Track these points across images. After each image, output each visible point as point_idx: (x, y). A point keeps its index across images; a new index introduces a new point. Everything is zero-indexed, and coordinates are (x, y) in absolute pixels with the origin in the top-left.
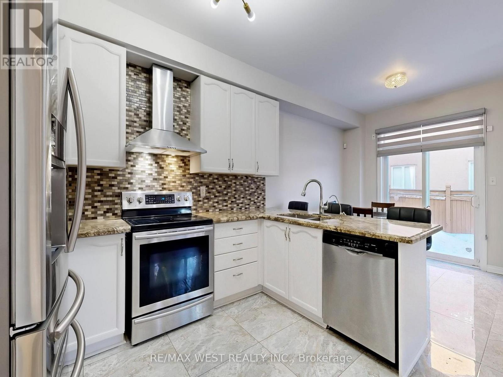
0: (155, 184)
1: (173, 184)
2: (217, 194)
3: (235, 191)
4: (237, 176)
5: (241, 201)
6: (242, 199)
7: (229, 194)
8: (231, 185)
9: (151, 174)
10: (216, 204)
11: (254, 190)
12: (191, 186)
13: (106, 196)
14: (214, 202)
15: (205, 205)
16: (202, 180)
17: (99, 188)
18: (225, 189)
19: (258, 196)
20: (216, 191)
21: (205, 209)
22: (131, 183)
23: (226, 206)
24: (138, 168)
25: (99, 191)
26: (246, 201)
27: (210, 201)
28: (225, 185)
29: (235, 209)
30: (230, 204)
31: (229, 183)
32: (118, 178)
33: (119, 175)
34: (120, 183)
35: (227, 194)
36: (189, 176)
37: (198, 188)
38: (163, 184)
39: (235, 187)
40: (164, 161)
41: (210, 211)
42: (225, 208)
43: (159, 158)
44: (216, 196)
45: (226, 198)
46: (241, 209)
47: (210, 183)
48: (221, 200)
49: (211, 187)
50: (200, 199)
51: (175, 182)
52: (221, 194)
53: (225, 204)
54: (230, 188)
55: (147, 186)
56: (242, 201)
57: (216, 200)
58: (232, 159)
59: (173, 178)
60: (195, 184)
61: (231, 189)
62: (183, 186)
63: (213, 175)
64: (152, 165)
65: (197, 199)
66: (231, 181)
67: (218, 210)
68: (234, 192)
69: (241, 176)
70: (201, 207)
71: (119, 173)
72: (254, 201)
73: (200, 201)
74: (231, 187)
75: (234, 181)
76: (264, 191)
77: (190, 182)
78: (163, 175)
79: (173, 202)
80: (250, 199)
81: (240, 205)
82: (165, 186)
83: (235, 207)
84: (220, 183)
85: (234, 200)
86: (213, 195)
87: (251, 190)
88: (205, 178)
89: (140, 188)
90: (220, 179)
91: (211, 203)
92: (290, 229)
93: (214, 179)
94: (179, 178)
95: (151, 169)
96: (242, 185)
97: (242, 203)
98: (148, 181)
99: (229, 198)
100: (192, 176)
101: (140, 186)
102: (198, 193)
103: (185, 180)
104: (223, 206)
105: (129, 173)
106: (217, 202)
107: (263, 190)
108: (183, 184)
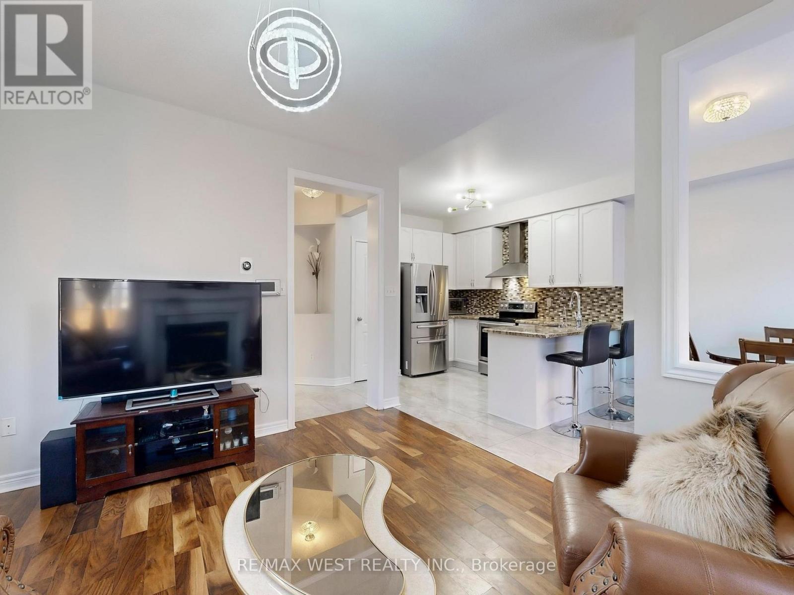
0: (518, 297)
1: (528, 297)
2: (561, 305)
5: (587, 313)
9: (516, 291)
10: (560, 313)
11: (605, 302)
12: (540, 298)
13: (497, 304)
14: (558, 312)
15: (551, 313)
16: (548, 293)
17: (494, 299)
19: (611, 308)
20: (561, 302)
21: (551, 316)
22: (506, 297)
24: (510, 287)
25: (494, 301)
26: (594, 313)
27: (555, 310)
28: (570, 296)
32: (502, 294)
33: (501, 292)
34: (502, 297)
36: (538, 290)
37: (545, 300)
38: (523, 297)
40: (523, 281)
42: (569, 317)
43: (520, 280)
44: (560, 307)
47: (555, 295)
49: (555, 298)
50: (547, 308)
51: (529, 295)
52: (565, 305)
53: (569, 314)
55: (514, 298)
57: (561, 310)
59: (528, 292)
60: (543, 297)
62: (534, 298)
63: (557, 288)
64: (516, 285)
65: (545, 308)
67: (563, 319)
70: (547, 315)
71: (502, 291)
72: (606, 313)
73: (547, 310)
76: (621, 303)
77: (539, 295)
78: (523, 291)
79: (522, 308)
81: (587, 316)
82: (523, 298)
84: (565, 295)
86: (558, 306)
87: (601, 302)
88: (551, 292)
89: (511, 300)
90: (564, 291)
91: (556, 312)
93: (558, 291)
94: (532, 292)
95: (516, 288)
96: (588, 296)
98: (515, 296)
100: (541, 290)
101: (511, 298)
102: (545, 303)
103: (536, 293)
104: (567, 316)
105: (506, 291)
107: (619, 302)
108: (535, 297)
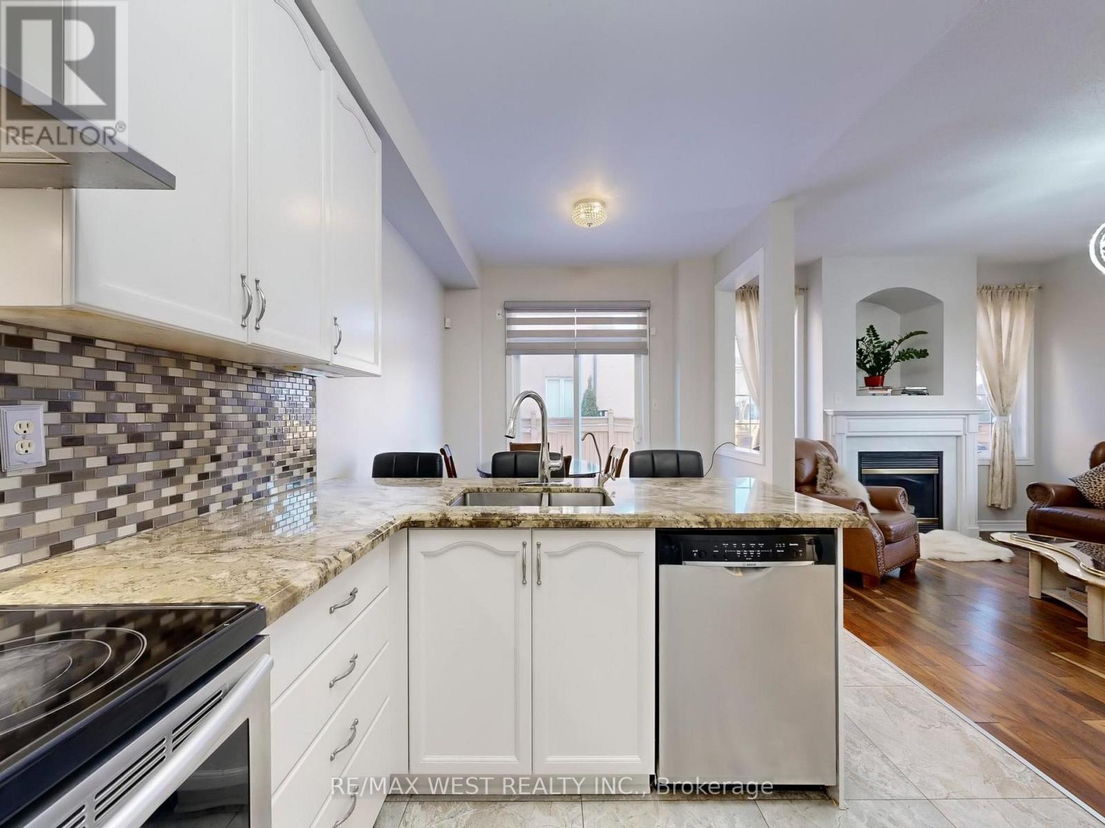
2: (125, 448)
3: (213, 426)
4: (224, 364)
5: (238, 471)
6: (243, 462)
7: (189, 444)
8: (199, 400)
10: (116, 502)
14: (105, 493)
15: (43, 516)
16: (15, 368)
18: (168, 418)
20: (120, 431)
23: (177, 499)
26: (257, 467)
27: (81, 488)
28: (172, 399)
29: (214, 508)
30: (195, 487)
31: (189, 391)
35: (177, 445)
39: (214, 410)
41: (78, 543)
42: (168, 510)
44: (115, 460)
45: (176, 463)
46: (238, 501)
47: (81, 384)
48: (148, 476)
49: (81, 407)
52: (147, 446)
54: (191, 416)
56: (244, 468)
57: (117, 481)
58: (257, 282)
61: (199, 420)
63: (98, 343)
66: (196, 383)
67: (131, 528)
68: (211, 434)
69: (240, 366)
72: (284, 462)
74: (199, 409)
75: (209, 385)
76: (312, 425)
80: (270, 458)
81: (237, 486)
83: (213, 499)
84: (142, 388)
85: (210, 467)
86: (99, 454)
88: (38, 358)
90: (140, 368)
91: (85, 497)
92: (539, 546)
93: (104, 364)
96: (242, 402)
97: (242, 477)
99: (190, 462)
104: (160, 503)
106: (122, 490)
107: (309, 424)
